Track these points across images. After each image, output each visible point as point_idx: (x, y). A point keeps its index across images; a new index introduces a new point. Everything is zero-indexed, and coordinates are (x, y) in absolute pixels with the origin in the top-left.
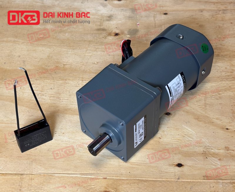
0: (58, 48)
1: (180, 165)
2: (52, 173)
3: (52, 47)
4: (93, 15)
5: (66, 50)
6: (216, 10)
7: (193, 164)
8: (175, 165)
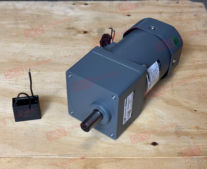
0: (30, 44)
2: (30, 155)
3: (25, 43)
4: (63, 16)
5: (39, 45)
6: (173, 12)
7: (167, 142)
8: (150, 144)
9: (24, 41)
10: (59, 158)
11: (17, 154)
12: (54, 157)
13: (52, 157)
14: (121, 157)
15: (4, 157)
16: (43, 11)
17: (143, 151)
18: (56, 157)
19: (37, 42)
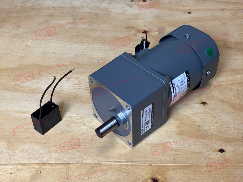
0: (91, 45)
1: (222, 151)
2: (98, 161)
3: (85, 44)
4: (121, 14)
5: (99, 46)
6: (236, 9)
7: (234, 149)
8: (217, 151)
9: (84, 42)
10: (126, 164)
11: (86, 160)
12: (122, 163)
13: (120, 163)
14: (188, 165)
15: (73, 163)
16: (101, 9)
17: (210, 158)
18: (123, 163)
19: (97, 43)
